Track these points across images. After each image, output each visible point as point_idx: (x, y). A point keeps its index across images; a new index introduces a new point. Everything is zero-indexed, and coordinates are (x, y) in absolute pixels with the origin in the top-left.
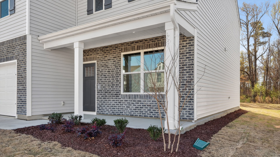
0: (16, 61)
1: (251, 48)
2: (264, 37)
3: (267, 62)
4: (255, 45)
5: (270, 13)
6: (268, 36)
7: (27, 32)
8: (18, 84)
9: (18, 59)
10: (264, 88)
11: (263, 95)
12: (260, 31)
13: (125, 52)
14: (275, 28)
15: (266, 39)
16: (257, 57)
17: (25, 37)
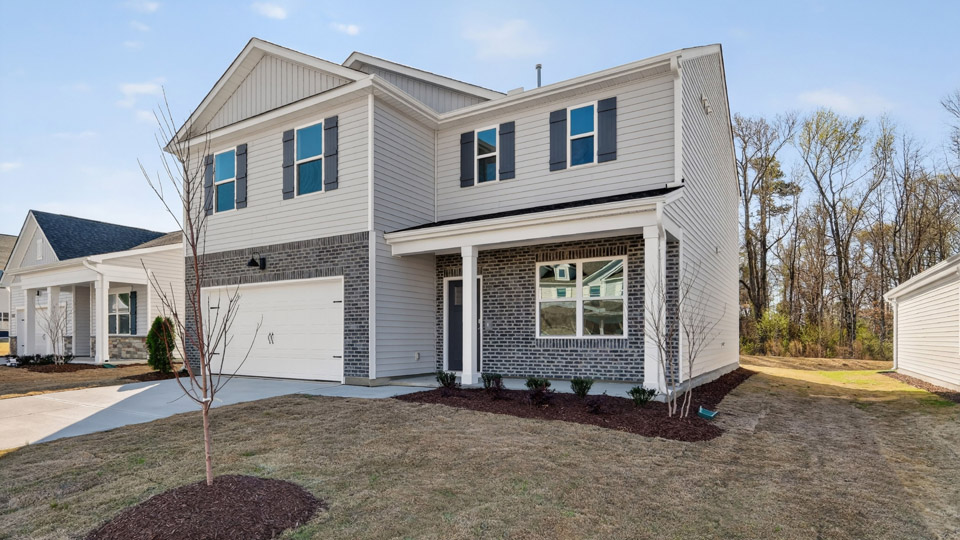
0: (342, 277)
1: (755, 220)
2: (783, 194)
3: (791, 255)
4: (762, 213)
5: (797, 140)
6: (792, 193)
7: (370, 227)
8: (345, 320)
9: (347, 275)
10: (784, 322)
11: (783, 337)
12: (775, 180)
13: (543, 260)
14: (810, 175)
15: (789, 200)
16: (768, 245)
17: (365, 235)
